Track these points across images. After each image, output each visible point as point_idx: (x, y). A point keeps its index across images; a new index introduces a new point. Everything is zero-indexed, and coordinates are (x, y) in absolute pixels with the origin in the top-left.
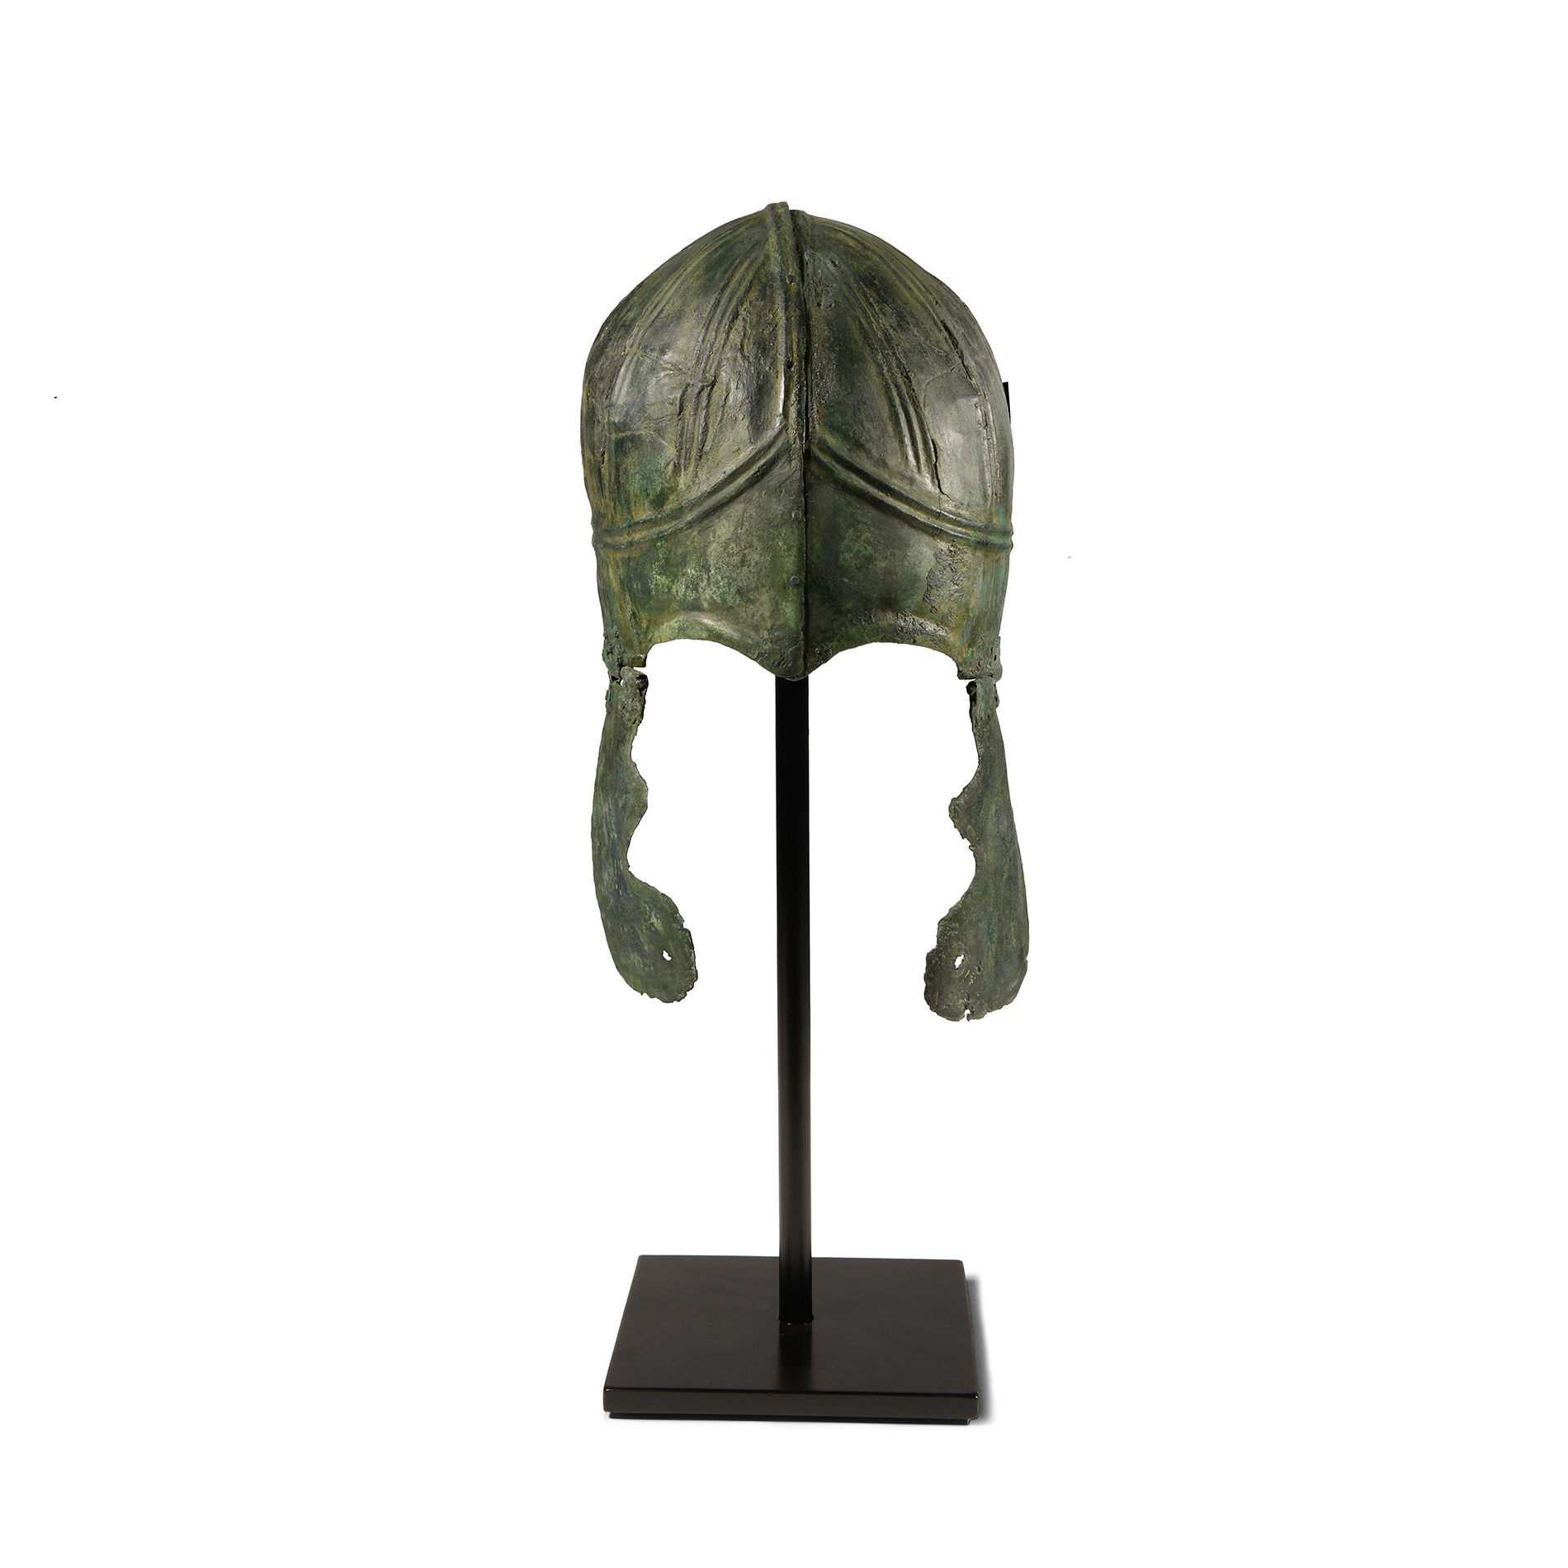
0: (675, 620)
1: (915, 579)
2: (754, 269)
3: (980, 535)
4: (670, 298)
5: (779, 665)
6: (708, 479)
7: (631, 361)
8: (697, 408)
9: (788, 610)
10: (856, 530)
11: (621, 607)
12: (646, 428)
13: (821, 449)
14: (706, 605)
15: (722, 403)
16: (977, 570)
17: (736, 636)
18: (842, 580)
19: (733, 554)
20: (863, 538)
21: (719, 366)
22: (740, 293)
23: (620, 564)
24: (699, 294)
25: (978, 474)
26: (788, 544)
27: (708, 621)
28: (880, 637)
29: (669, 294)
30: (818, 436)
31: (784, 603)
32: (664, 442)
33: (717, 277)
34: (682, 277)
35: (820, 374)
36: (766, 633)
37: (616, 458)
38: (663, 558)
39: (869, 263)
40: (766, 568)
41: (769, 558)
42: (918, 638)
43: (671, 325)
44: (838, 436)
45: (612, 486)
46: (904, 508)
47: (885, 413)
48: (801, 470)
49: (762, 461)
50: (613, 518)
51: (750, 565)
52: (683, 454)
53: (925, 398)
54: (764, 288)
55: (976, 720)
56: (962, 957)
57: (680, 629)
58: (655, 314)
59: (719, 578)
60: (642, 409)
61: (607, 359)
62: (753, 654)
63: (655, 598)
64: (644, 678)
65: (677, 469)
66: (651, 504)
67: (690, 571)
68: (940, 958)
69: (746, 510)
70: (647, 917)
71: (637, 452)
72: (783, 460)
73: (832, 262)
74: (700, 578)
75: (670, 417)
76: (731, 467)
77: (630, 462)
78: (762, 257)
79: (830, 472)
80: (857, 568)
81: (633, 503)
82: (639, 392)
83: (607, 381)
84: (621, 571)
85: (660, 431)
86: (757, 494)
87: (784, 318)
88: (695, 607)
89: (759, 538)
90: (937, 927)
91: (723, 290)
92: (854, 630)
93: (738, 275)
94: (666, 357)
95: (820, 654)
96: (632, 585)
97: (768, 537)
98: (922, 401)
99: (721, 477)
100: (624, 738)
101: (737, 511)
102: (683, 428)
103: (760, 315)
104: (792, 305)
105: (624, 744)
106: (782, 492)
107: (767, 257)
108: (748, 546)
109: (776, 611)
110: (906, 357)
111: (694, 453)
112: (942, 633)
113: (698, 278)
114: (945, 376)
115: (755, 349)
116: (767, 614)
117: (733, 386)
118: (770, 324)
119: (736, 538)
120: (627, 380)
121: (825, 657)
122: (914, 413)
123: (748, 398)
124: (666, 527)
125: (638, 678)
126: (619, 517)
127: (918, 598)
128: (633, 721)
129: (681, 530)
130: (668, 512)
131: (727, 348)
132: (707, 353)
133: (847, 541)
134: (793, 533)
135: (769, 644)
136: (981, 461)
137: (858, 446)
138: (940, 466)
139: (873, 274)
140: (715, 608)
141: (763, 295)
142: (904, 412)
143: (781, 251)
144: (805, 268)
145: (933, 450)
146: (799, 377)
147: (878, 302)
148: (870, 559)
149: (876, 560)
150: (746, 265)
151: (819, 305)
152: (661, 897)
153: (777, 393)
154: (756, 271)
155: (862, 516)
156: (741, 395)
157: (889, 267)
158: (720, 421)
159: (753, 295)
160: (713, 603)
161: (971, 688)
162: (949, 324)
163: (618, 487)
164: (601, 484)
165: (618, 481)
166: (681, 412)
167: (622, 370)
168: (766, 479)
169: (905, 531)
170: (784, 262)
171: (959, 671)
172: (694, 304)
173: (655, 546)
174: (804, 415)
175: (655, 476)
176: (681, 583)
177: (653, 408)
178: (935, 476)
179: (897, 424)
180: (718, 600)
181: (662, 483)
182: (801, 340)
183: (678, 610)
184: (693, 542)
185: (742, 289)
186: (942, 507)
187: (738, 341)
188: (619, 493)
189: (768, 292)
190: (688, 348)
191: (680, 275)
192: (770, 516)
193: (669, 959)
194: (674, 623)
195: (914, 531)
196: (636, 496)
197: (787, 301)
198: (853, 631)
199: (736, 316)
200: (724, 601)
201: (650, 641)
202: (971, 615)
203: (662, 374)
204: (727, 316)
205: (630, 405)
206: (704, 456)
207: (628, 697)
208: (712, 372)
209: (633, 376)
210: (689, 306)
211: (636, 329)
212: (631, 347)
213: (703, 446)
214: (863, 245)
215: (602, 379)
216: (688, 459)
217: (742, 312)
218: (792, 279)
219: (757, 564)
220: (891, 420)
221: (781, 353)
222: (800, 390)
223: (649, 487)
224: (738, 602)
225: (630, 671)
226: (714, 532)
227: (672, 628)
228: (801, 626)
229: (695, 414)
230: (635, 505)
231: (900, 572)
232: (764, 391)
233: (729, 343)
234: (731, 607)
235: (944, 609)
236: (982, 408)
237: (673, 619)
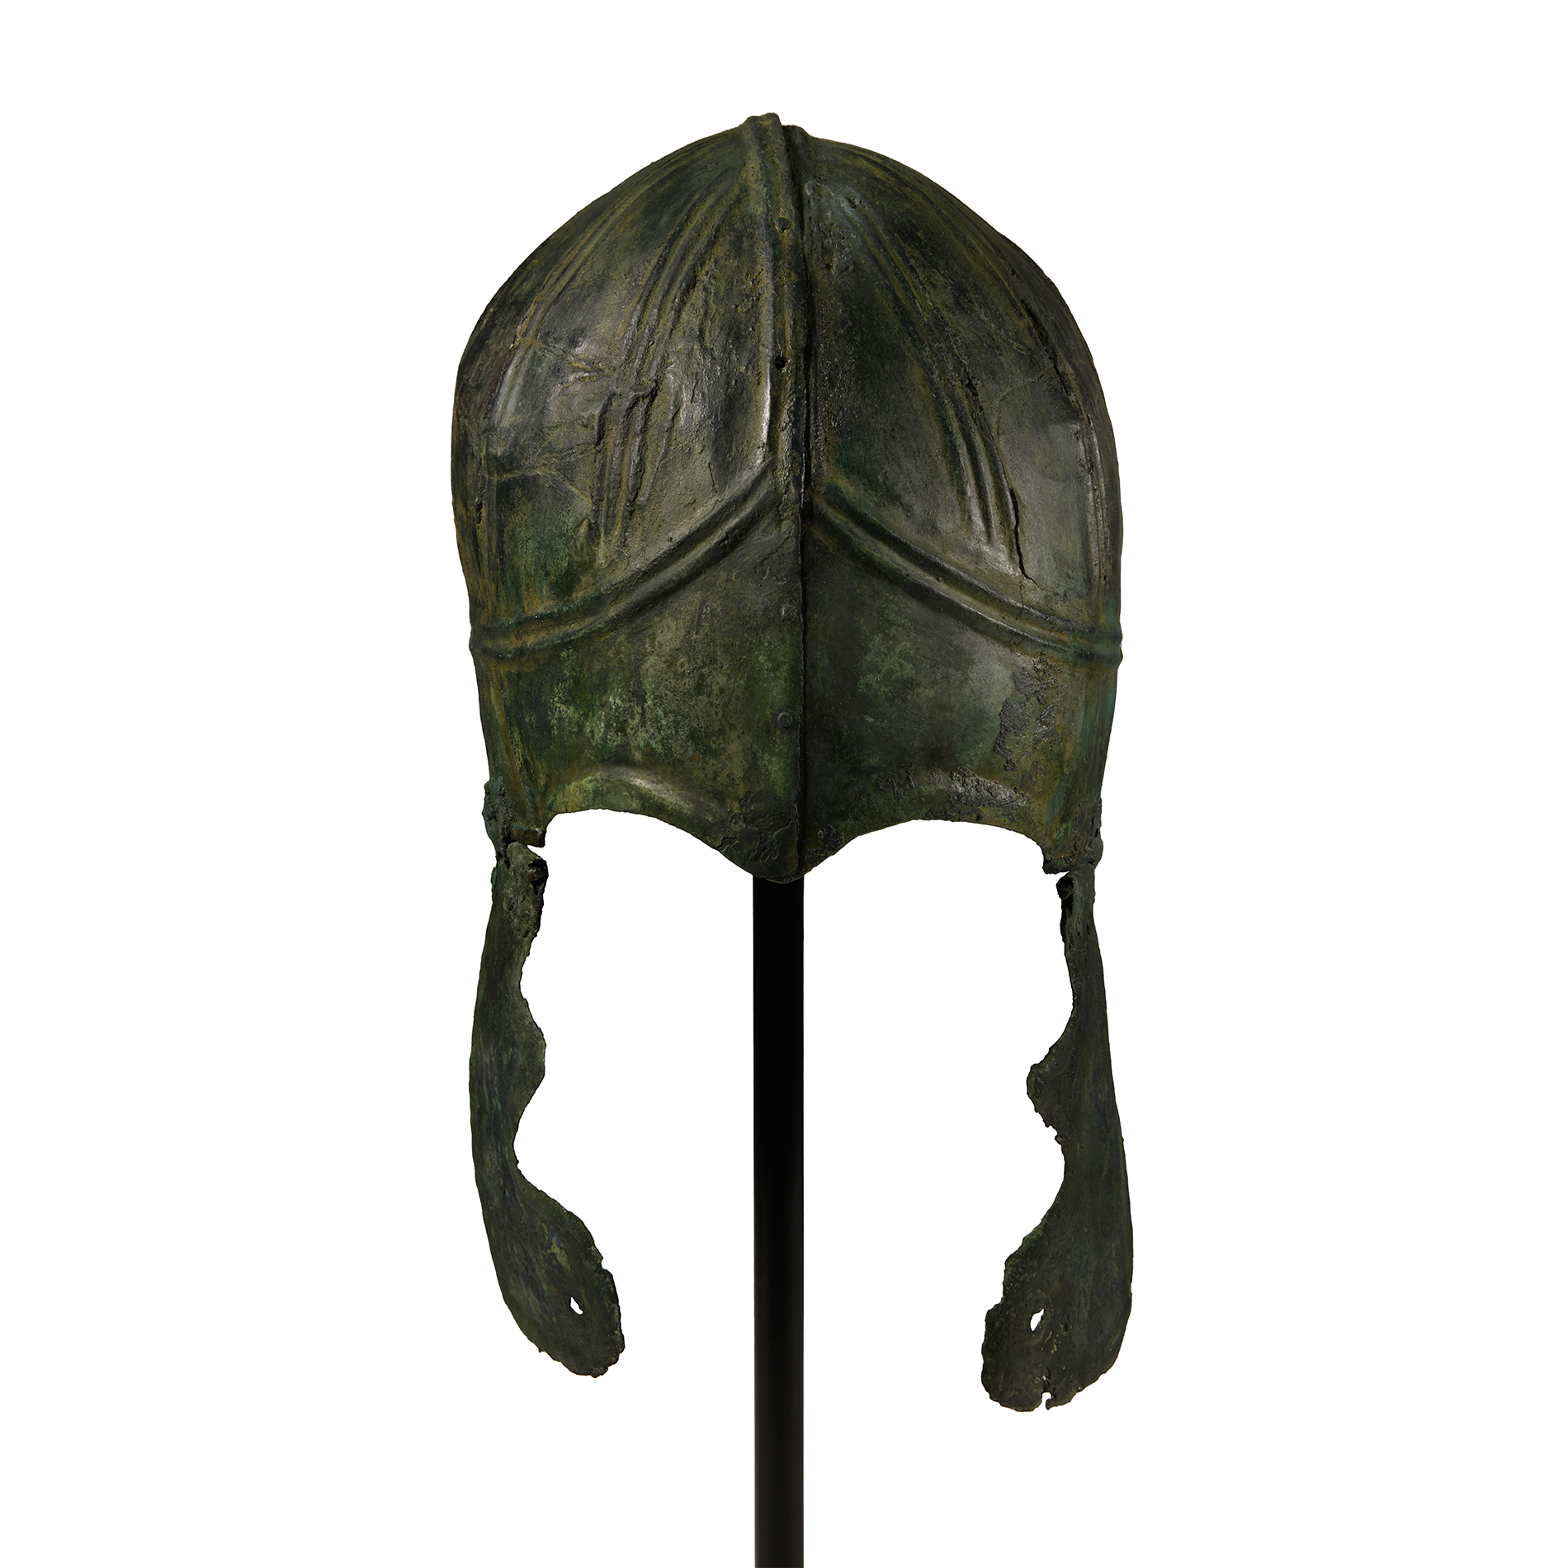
0: (589, 778)
1: (980, 716)
2: (722, 208)
3: (1081, 643)
4: (589, 256)
5: (757, 857)
6: (643, 549)
7: (523, 358)
8: (627, 434)
9: (774, 768)
10: (886, 637)
11: (507, 749)
12: (544, 465)
13: (830, 503)
14: (638, 756)
15: (667, 425)
16: (1077, 699)
17: (687, 808)
18: (862, 718)
19: (683, 675)
20: (897, 650)
21: (664, 363)
22: (699, 247)
23: (506, 683)
24: (634, 250)
25: (1079, 546)
26: (774, 660)
27: (640, 782)
28: (924, 811)
29: (586, 251)
30: (826, 480)
31: (767, 757)
32: (573, 489)
33: (662, 221)
34: (608, 225)
35: (830, 379)
36: (736, 805)
37: (499, 514)
38: (571, 677)
39: (907, 205)
40: (737, 698)
41: (742, 682)
42: (985, 811)
43: (588, 300)
44: (858, 482)
45: (492, 558)
46: (965, 601)
47: (936, 445)
48: (797, 537)
49: (733, 522)
50: (495, 609)
51: (711, 692)
52: (604, 509)
53: (998, 422)
54: (739, 239)
55: (1071, 937)
56: (1042, 1313)
57: (596, 792)
58: (563, 282)
59: (660, 713)
60: (539, 434)
61: (488, 356)
62: (715, 839)
63: (557, 740)
64: (541, 866)
65: (593, 534)
66: (553, 588)
67: (614, 700)
68: (1007, 1318)
69: (705, 602)
70: (545, 1243)
71: (530, 505)
72: (768, 521)
73: (850, 201)
74: (629, 711)
75: (582, 448)
76: (681, 531)
77: (519, 520)
78: (736, 191)
79: (844, 541)
80: (887, 700)
81: (523, 587)
82: (535, 406)
83: (486, 390)
84: (506, 694)
85: (567, 471)
86: (723, 575)
87: (771, 286)
88: (621, 758)
89: (726, 648)
90: (1004, 1268)
91: (672, 242)
92: (881, 801)
93: (697, 218)
94: (579, 350)
95: (826, 840)
96: (523, 718)
97: (741, 647)
98: (994, 425)
99: (664, 546)
100: (511, 955)
101: (691, 603)
102: (604, 465)
103: (732, 283)
104: (784, 269)
105: (511, 965)
106: (764, 572)
107: (745, 190)
108: (708, 661)
109: (753, 769)
110: (969, 354)
111: (621, 507)
112: (1021, 803)
113: (633, 224)
114: (1028, 387)
115: (723, 337)
116: (738, 774)
117: (686, 397)
118: (747, 296)
119: (688, 647)
120: (517, 388)
121: (833, 845)
122: (982, 446)
123: (710, 417)
124: (575, 627)
125: (531, 866)
126: (503, 608)
127: (985, 747)
128: (523, 932)
129: (599, 632)
130: (578, 602)
131: (677, 335)
132: (645, 344)
133: (871, 654)
134: (783, 641)
135: (741, 823)
136: (1084, 524)
137: (893, 498)
138: (1023, 533)
139: (914, 222)
140: (652, 762)
141: (737, 249)
142: (967, 444)
143: (768, 181)
144: (806, 208)
145: (1011, 506)
146: (796, 383)
147: (924, 266)
148: (909, 685)
149: (919, 685)
150: (709, 202)
151: (828, 267)
152: (566, 1218)
153: (759, 410)
154: (726, 212)
155: (896, 613)
156: (698, 412)
157: (938, 212)
158: (665, 455)
159: (720, 250)
160: (649, 753)
161: (1062, 887)
162: (1034, 306)
163: (501, 560)
164: (477, 555)
165: (501, 551)
166: (600, 439)
167: (510, 372)
168: (739, 551)
169: (968, 638)
170: (771, 198)
171: (1046, 862)
172: (625, 265)
173: (559, 656)
174: (802, 444)
175: (559, 544)
176: (599, 719)
177: (556, 433)
178: (1016, 549)
179: (954, 462)
180: (659, 748)
181: (570, 556)
182: (799, 322)
183: (594, 762)
184: (618, 653)
185: (704, 240)
186: (1026, 599)
187: (695, 322)
188: (503, 570)
189: (745, 245)
190: (614, 335)
191: (605, 222)
192: (745, 612)
193: (580, 1312)
194: (587, 783)
195: (980, 639)
196: (529, 575)
197: (776, 259)
198: (879, 802)
199: (692, 283)
200: (668, 750)
201: (550, 808)
202: (1066, 771)
203: (571, 378)
204: (678, 284)
205: (521, 429)
206: (637, 512)
207: (516, 892)
208: (652, 373)
209: (525, 381)
210: (617, 268)
211: (533, 307)
212: (525, 335)
213: (636, 496)
214: (897, 177)
215: (479, 387)
216: (611, 516)
217: (703, 278)
218: (785, 225)
219: (722, 691)
220: (945, 457)
221: (766, 343)
222: (797, 404)
223: (549, 562)
224: (690, 752)
225: (520, 851)
226: (653, 638)
227: (583, 790)
228: (794, 794)
229: (623, 444)
230: (528, 590)
231: (958, 706)
232: (737, 405)
233: (680, 328)
234: (680, 762)
235: (1025, 764)
236: (1086, 440)
237: (585, 776)
